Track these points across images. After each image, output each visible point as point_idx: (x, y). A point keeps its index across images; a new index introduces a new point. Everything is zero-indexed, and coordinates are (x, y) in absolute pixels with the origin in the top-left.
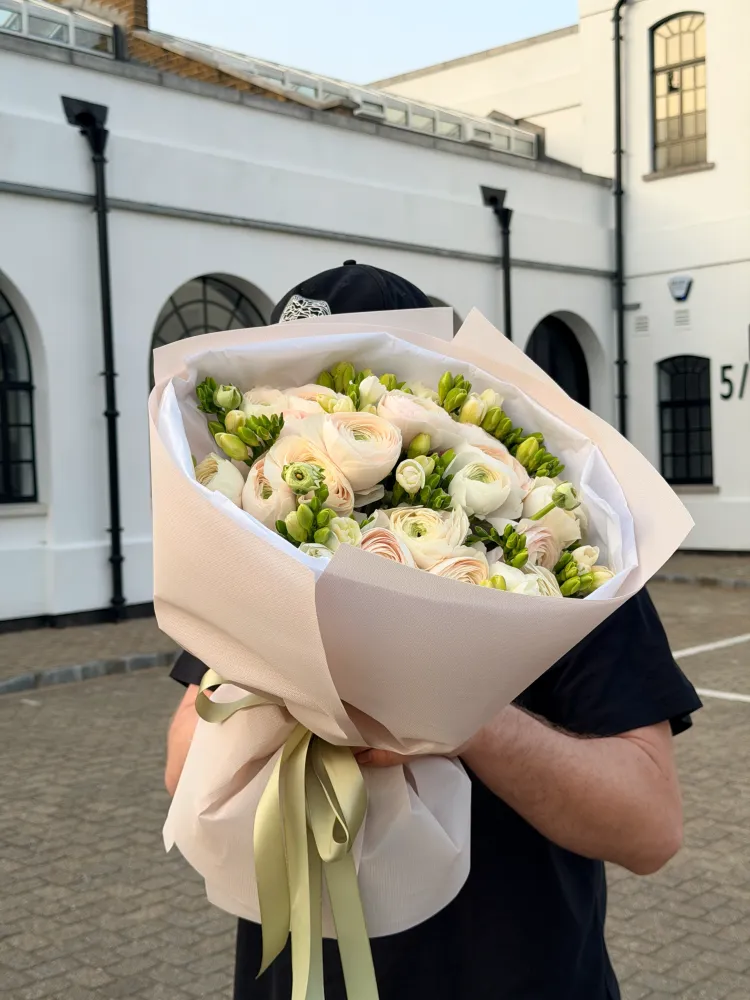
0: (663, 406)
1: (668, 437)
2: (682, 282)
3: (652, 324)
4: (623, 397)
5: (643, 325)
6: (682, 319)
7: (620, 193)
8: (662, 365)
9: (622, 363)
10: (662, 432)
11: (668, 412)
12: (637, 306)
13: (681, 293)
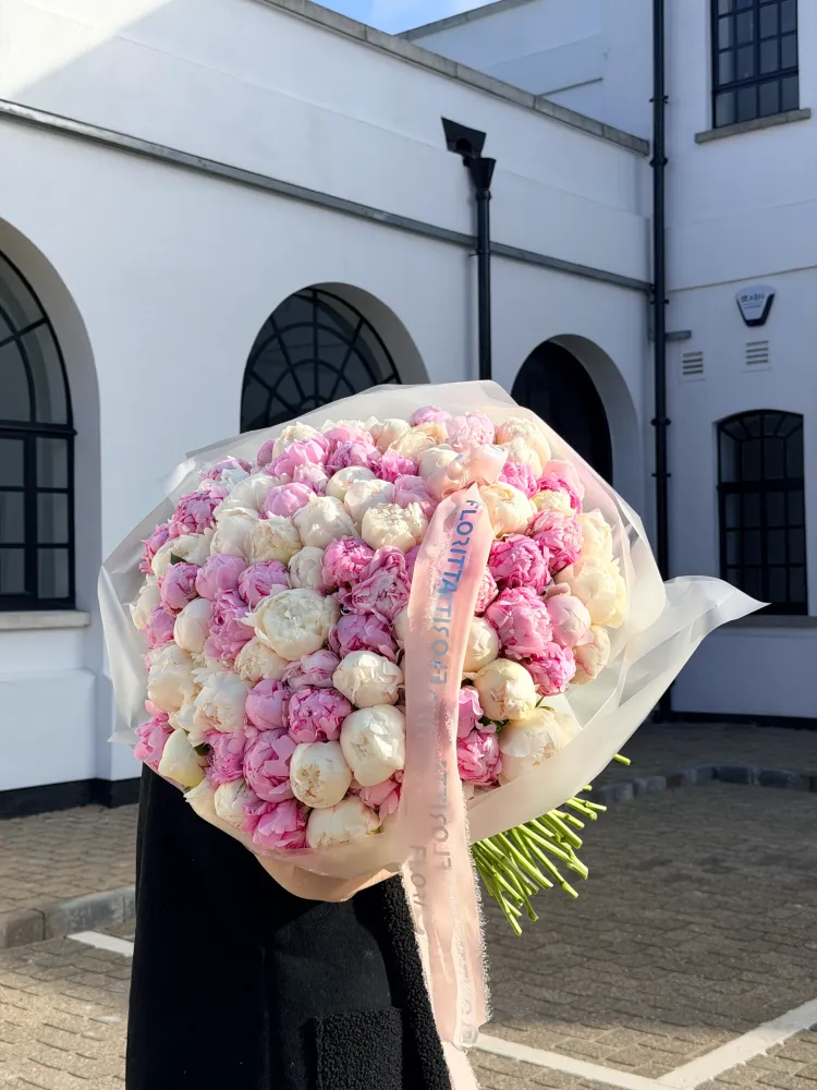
0: (723, 489)
1: (732, 537)
2: (757, 297)
3: (708, 362)
4: (662, 475)
5: (694, 365)
6: (758, 355)
7: (660, 163)
8: (722, 426)
9: (661, 423)
10: (723, 530)
11: (731, 499)
12: (688, 335)
13: (757, 314)
